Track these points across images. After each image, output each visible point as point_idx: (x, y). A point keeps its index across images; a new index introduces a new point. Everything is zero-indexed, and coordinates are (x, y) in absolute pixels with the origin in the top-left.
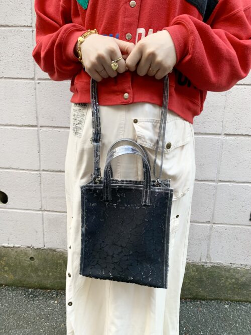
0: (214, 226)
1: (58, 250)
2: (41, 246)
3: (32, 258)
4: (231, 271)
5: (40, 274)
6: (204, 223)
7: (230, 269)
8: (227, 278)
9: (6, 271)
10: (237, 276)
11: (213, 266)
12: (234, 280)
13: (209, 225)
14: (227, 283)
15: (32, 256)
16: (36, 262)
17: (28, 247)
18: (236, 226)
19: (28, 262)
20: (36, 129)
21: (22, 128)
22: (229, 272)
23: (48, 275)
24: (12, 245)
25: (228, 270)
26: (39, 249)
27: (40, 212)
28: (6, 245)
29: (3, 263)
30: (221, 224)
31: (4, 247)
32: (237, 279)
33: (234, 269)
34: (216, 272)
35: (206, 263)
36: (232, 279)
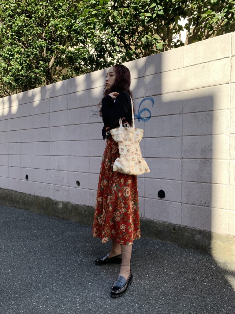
0: (145, 199)
1: (93, 207)
4: (154, 223)
5: (87, 218)
6: (141, 197)
8: (153, 227)
9: (77, 216)
10: (157, 226)
11: (147, 220)
12: (156, 229)
13: (143, 198)
14: (153, 230)
15: (85, 209)
16: (86, 212)
17: (84, 205)
18: (154, 199)
19: (83, 212)
20: (88, 157)
21: (85, 157)
22: (153, 224)
23: (90, 219)
24: (79, 204)
25: (153, 222)
26: (87, 206)
27: (88, 190)
28: (78, 204)
29: (77, 212)
30: (148, 198)
31: (77, 205)
32: (157, 228)
33: (155, 223)
34: (148, 223)
35: (144, 218)
36: (155, 228)
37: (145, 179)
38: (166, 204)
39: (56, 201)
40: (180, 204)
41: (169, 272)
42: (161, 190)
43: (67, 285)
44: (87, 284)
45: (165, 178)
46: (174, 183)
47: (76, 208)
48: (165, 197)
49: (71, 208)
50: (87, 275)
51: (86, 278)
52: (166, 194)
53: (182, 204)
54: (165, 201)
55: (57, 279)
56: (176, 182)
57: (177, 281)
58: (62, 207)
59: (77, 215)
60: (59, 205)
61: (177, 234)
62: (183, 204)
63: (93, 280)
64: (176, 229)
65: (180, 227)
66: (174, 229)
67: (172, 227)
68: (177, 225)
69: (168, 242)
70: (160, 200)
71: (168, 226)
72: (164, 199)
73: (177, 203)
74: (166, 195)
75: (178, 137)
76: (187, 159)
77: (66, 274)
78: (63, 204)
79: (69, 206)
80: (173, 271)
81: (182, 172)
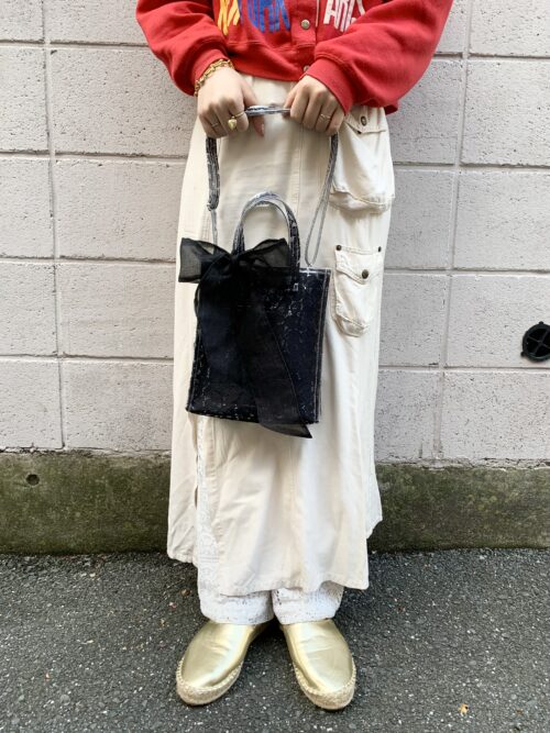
0: (447, 373)
1: (96, 452)
2: (55, 445)
3: (32, 478)
4: (488, 477)
6: (424, 367)
7: (485, 473)
10: (501, 487)
11: (449, 469)
12: (494, 498)
13: (435, 372)
15: (33, 472)
17: (25, 450)
19: (23, 488)
20: (45, 159)
21: (13, 157)
22: (484, 480)
25: (480, 474)
26: (50, 453)
27: (55, 361)
30: (462, 367)
32: (501, 495)
34: (454, 481)
35: (434, 461)
36: (490, 495)
37: (456, 275)
70: (528, 373)
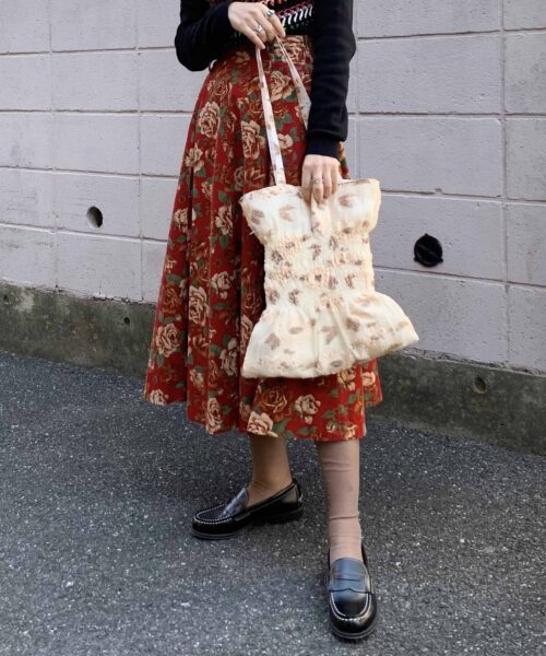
2: (138, 298)
3: (127, 320)
5: (137, 349)
7: (400, 358)
8: (397, 376)
9: (95, 342)
14: (399, 388)
15: (127, 316)
17: (123, 300)
18: (398, 272)
19: (121, 326)
20: (136, 115)
21: (122, 115)
24: (103, 296)
28: (97, 295)
29: (92, 327)
31: (95, 299)
32: (412, 379)
33: (406, 359)
36: (405, 378)
38: (445, 287)
39: (8, 286)
40: (502, 285)
41: (478, 546)
42: (426, 235)
43: (99, 614)
44: (173, 605)
45: (439, 190)
46: (477, 208)
47: (90, 312)
48: (441, 261)
49: (68, 312)
50: (170, 570)
51: (166, 584)
52: (444, 249)
53: (507, 288)
54: (443, 277)
55: (56, 595)
56: (485, 204)
57: (511, 580)
58: (35, 310)
59: (96, 337)
60: (19, 302)
61: (493, 399)
62: (512, 287)
63: (195, 590)
64: (489, 381)
65: (502, 373)
66: (480, 381)
67: (472, 376)
68: (492, 365)
69: (459, 430)
70: (422, 275)
71: (455, 372)
72: (439, 268)
73: (490, 284)
74: (444, 254)
75: (486, 35)
76: (526, 119)
77: (87, 573)
78: (35, 299)
79: (60, 303)
80: (492, 541)
81: (505, 165)
